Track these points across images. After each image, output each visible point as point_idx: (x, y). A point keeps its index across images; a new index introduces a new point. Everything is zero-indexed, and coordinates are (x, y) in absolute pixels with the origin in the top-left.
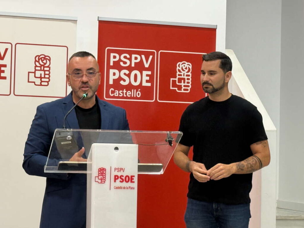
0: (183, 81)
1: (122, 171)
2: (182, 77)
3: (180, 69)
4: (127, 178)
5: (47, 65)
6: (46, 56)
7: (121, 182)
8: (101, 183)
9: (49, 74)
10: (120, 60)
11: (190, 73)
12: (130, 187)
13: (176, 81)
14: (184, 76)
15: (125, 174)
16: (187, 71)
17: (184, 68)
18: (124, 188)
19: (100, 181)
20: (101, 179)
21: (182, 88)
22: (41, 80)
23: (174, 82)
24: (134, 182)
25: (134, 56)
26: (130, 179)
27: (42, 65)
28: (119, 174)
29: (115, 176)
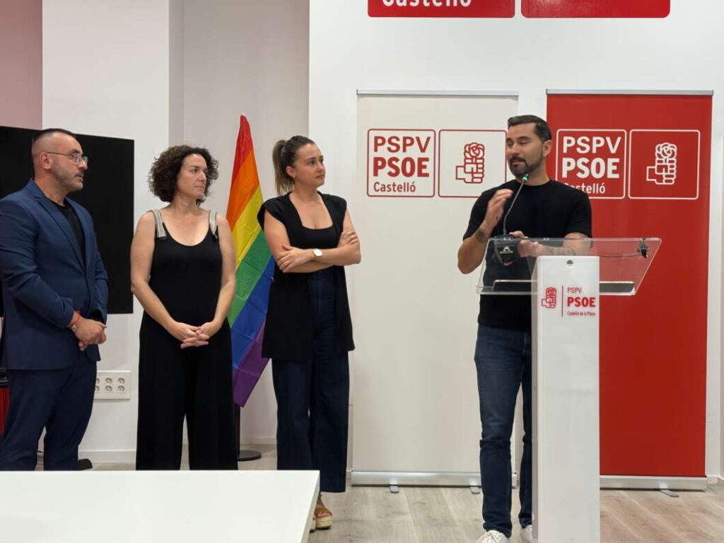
0: (664, 169)
1: (578, 292)
2: (664, 164)
3: (661, 153)
4: (585, 301)
5: (479, 157)
6: (478, 145)
7: (576, 305)
8: (550, 307)
9: (483, 168)
10: (576, 145)
11: (674, 159)
12: (588, 313)
13: (654, 169)
14: (666, 162)
15: (581, 296)
16: (669, 155)
17: (665, 151)
18: (582, 314)
19: (548, 305)
20: (550, 303)
21: (662, 178)
22: (472, 176)
23: (652, 171)
24: (594, 306)
25: (595, 139)
26: (589, 302)
27: (473, 157)
28: (574, 296)
29: (569, 298)
